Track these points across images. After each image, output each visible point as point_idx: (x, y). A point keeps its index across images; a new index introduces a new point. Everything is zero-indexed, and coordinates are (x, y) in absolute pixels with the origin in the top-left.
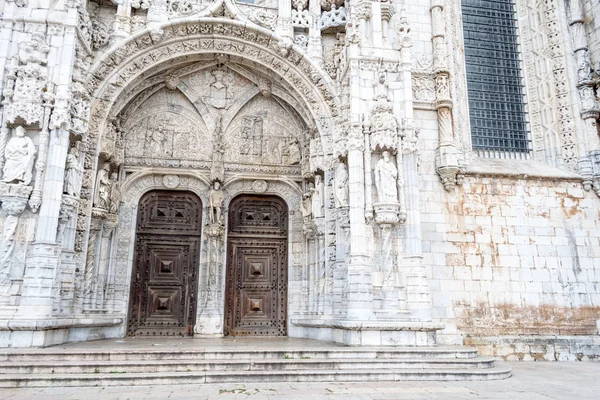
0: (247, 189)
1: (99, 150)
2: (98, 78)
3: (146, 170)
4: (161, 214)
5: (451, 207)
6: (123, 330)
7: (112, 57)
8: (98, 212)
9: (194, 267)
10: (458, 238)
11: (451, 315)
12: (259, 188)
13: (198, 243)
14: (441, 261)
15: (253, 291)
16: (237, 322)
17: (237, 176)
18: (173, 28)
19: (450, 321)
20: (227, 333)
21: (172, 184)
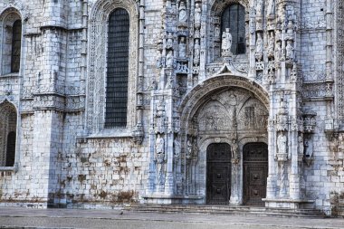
0: (250, 140)
1: (186, 133)
2: (183, 106)
3: (207, 136)
4: (216, 154)
5: (332, 148)
6: (204, 201)
7: (187, 97)
8: (188, 157)
9: (230, 176)
10: (334, 163)
11: (328, 197)
12: (254, 140)
13: (230, 166)
14: (325, 173)
15: (255, 186)
16: (249, 199)
17: (244, 135)
18: (208, 81)
19: (327, 200)
20: (244, 204)
21: (218, 140)
